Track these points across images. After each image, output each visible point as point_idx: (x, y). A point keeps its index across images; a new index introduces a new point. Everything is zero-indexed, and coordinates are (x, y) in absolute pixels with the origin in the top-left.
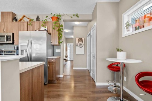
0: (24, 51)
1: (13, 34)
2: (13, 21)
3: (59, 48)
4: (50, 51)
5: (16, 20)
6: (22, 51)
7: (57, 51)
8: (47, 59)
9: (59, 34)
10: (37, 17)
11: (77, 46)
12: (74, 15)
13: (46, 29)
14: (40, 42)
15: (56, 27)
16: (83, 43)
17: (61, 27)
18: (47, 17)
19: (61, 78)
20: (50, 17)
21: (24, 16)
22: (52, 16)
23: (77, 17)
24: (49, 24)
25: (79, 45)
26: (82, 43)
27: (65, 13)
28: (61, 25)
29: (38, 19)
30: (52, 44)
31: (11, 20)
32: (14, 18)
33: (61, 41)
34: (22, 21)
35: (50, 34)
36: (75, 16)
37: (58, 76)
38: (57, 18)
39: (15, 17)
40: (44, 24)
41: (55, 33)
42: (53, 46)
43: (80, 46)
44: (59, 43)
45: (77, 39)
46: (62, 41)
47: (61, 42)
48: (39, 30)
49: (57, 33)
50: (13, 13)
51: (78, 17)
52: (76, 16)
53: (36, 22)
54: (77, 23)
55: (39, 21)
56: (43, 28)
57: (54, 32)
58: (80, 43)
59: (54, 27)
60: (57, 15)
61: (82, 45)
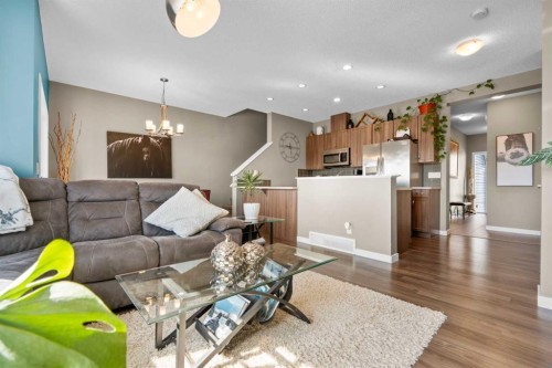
1: (350, 150)
2: (347, 128)
3: (438, 169)
4: (416, 176)
5: (353, 126)
7: (432, 175)
9: (436, 139)
10: (388, 112)
11: (503, 160)
12: (479, 86)
13: (408, 133)
15: (429, 127)
16: (526, 149)
17: (441, 125)
18: (409, 108)
19: (441, 237)
20: (415, 106)
21: (365, 115)
22: (421, 103)
23: (489, 88)
24: (414, 121)
26: (521, 150)
27: (451, 88)
28: (441, 118)
29: (391, 116)
30: (421, 161)
31: (345, 126)
32: (350, 123)
33: (441, 153)
34: (362, 124)
35: (416, 142)
36: (483, 87)
37: (435, 232)
38: (432, 106)
39: (350, 120)
40: (403, 124)
41: (427, 140)
42: (422, 164)
43: (513, 161)
44: (437, 158)
45: (502, 140)
46: (445, 153)
47: (443, 156)
48: (396, 139)
49: (431, 138)
50: (346, 114)
51: (492, 87)
52: (487, 86)
53: (387, 122)
55: (392, 119)
56: (400, 134)
57: (423, 137)
58: (513, 150)
59: (424, 127)
60: (432, 100)
61: (522, 155)
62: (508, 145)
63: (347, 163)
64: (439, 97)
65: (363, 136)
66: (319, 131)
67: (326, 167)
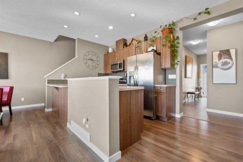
0: (132, 77)
1: (124, 61)
2: (124, 47)
3: (174, 73)
5: (127, 46)
6: (130, 77)
7: (171, 77)
8: (155, 87)
9: (172, 52)
10: (145, 36)
11: (217, 67)
12: (200, 14)
13: (155, 48)
14: (146, 67)
15: (167, 43)
16: (232, 59)
17: (175, 42)
18: (156, 32)
19: (176, 119)
20: (159, 30)
21: (133, 40)
22: (162, 28)
23: (207, 15)
24: (158, 41)
25: (219, 65)
26: (228, 60)
27: (182, 18)
28: (175, 37)
29: (146, 38)
31: (122, 47)
32: (125, 45)
33: (176, 61)
34: (131, 45)
35: (159, 54)
36: (203, 14)
39: (126, 43)
40: (152, 43)
41: (166, 52)
43: (223, 67)
45: (216, 54)
46: (178, 61)
47: (177, 64)
48: (147, 52)
49: (170, 50)
50: (124, 39)
51: (209, 13)
52: (205, 13)
53: (143, 42)
54: (212, 24)
55: (147, 40)
56: (150, 49)
57: (164, 50)
58: (223, 60)
59: (164, 43)
60: (170, 25)
61: (229, 63)
62: (220, 57)
63: (122, 69)
64: (174, 24)
65: (131, 51)
66: (110, 50)
67: (113, 72)
